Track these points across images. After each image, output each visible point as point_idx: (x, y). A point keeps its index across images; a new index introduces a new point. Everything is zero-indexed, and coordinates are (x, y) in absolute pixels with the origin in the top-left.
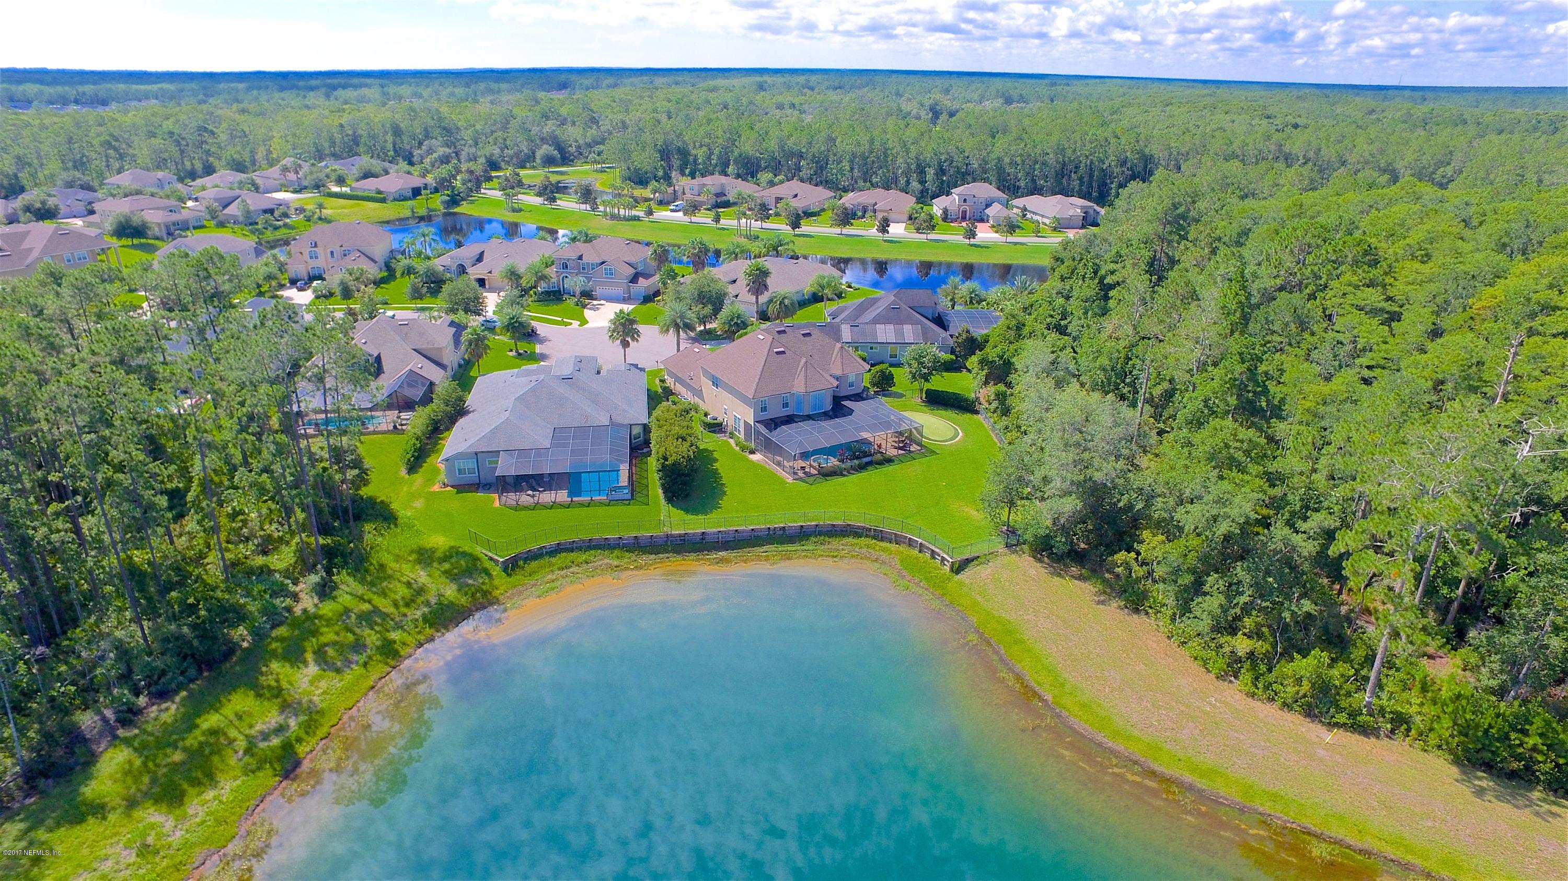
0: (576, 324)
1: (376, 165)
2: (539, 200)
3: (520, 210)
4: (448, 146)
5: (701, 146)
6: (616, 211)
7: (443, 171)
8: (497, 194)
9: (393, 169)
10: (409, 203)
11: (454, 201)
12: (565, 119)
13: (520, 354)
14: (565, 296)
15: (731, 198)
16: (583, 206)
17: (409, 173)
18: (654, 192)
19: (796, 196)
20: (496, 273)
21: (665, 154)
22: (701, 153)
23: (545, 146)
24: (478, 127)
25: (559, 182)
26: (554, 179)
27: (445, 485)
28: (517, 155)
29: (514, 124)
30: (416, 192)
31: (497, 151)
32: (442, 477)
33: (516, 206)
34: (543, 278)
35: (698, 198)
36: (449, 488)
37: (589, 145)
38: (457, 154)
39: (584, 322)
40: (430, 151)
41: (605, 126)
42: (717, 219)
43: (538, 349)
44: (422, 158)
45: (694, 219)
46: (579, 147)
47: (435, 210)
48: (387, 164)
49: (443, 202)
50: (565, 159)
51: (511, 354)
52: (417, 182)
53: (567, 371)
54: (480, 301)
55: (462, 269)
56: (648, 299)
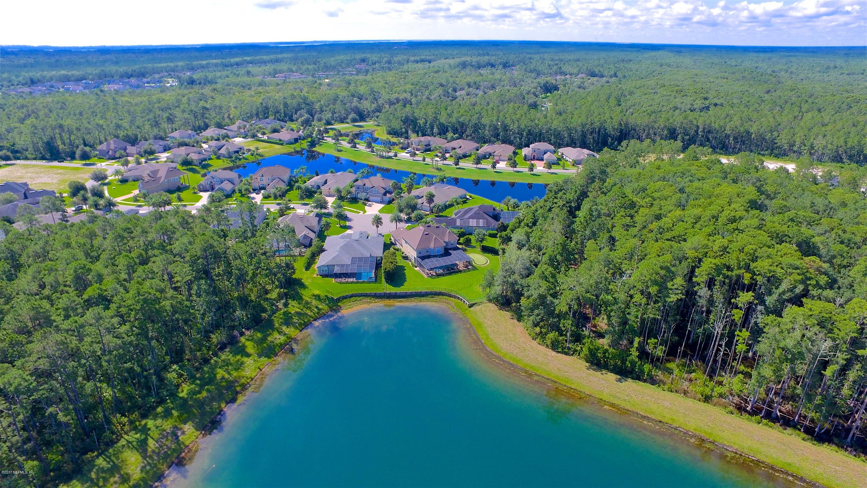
0: (362, 212)
1: (277, 124)
2: (349, 145)
3: (341, 151)
4: (308, 113)
5: (423, 118)
6: (382, 153)
7: (308, 129)
8: (331, 141)
9: (285, 126)
10: (293, 145)
11: (313, 144)
12: (362, 97)
13: (341, 226)
14: (358, 200)
15: (433, 146)
16: (368, 150)
17: (292, 130)
19: (461, 146)
20: (332, 189)
21: (406, 122)
22: (422, 122)
23: (353, 113)
24: (322, 102)
25: (358, 132)
26: (357, 129)
28: (340, 115)
29: (339, 101)
30: (296, 140)
31: (330, 115)
32: (317, 272)
33: (339, 148)
34: (350, 193)
35: (418, 147)
36: (319, 276)
37: (373, 111)
39: (365, 212)
40: (301, 116)
42: (424, 159)
43: (348, 224)
45: (414, 159)
46: (368, 112)
47: (304, 149)
48: (283, 124)
49: (308, 145)
50: (362, 117)
51: (338, 226)
52: (296, 135)
53: (357, 237)
54: (326, 203)
55: (319, 187)
56: (390, 202)
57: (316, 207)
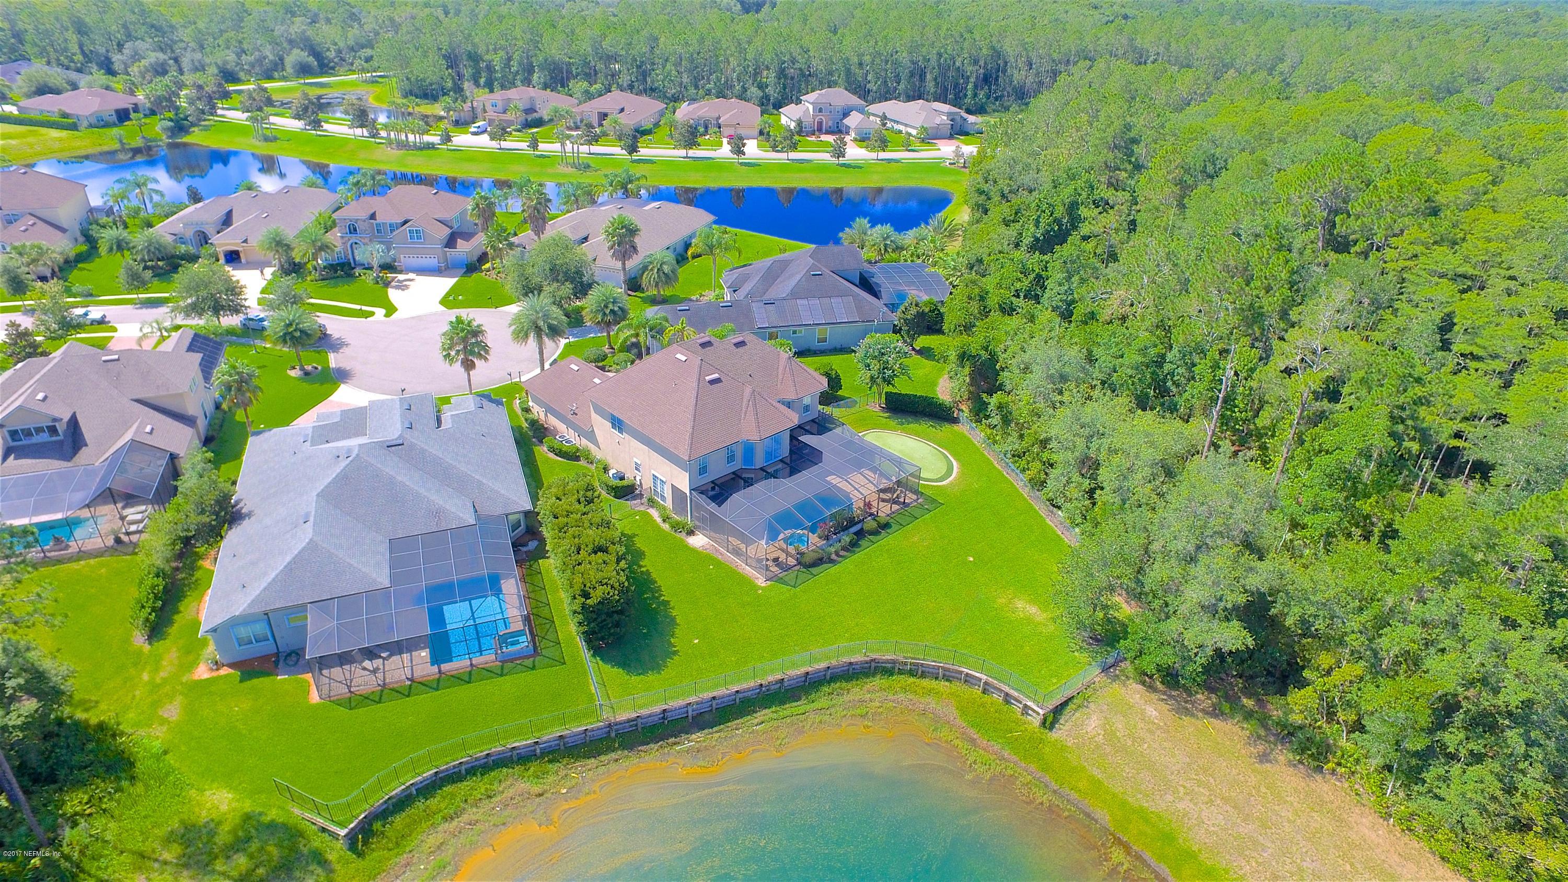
0: (380, 312)
1: (56, 76)
2: (298, 125)
3: (275, 139)
4: (162, 50)
5: (495, 50)
6: (403, 138)
7: (161, 85)
8: (238, 116)
9: (83, 80)
10: (115, 131)
11: (180, 127)
12: (316, 15)
13: (307, 374)
14: (357, 271)
15: (545, 114)
16: (359, 131)
17: (108, 88)
18: (448, 110)
19: (622, 110)
20: (254, 242)
21: (452, 61)
22: (497, 60)
23: (296, 51)
24: (201, 25)
25: (319, 98)
26: (314, 92)
27: (218, 665)
28: (260, 61)
29: (250, 22)
30: (123, 116)
31: (231, 57)
33: (268, 133)
34: (324, 247)
35: (503, 117)
36: (225, 671)
37: (352, 49)
38: (176, 60)
39: (391, 310)
40: (136, 57)
41: (370, 25)
42: (534, 145)
43: (333, 360)
44: (126, 66)
45: (504, 144)
46: (339, 51)
47: (155, 140)
48: (74, 76)
49: (165, 129)
50: (325, 67)
51: (293, 373)
52: (124, 102)
53: (394, 430)
54: (234, 290)
55: (203, 239)
56: (472, 267)
57: (195, 309)
